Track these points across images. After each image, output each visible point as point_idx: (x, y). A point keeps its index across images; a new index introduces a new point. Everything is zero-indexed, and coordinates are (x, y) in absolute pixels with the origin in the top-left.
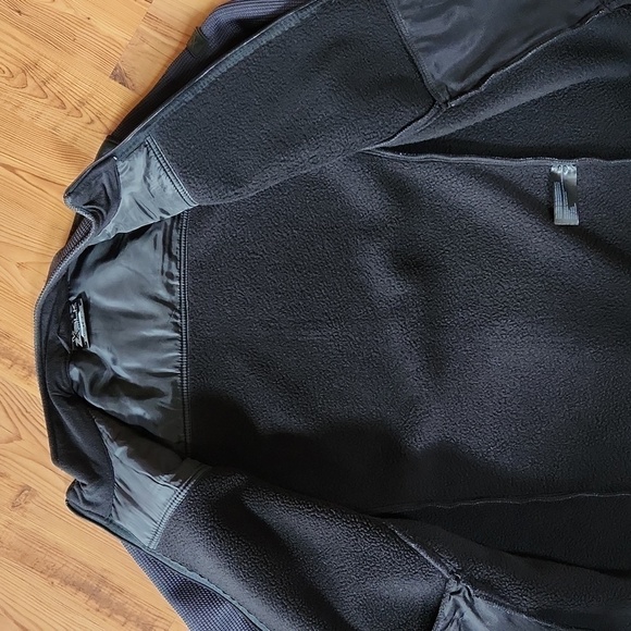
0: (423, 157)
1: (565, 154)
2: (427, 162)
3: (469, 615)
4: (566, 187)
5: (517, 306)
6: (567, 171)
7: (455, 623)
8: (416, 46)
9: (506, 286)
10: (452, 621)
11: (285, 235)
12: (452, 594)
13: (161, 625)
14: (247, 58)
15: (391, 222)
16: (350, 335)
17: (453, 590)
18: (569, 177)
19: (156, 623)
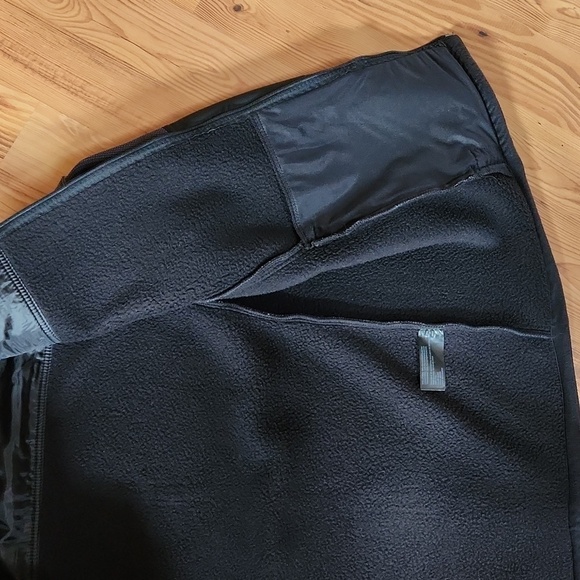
0: (291, 318)
1: (434, 319)
2: (295, 323)
4: (433, 352)
5: (382, 474)
6: (434, 336)
8: (289, 184)
11: (149, 392)
14: (113, 175)
15: (257, 384)
18: (437, 342)
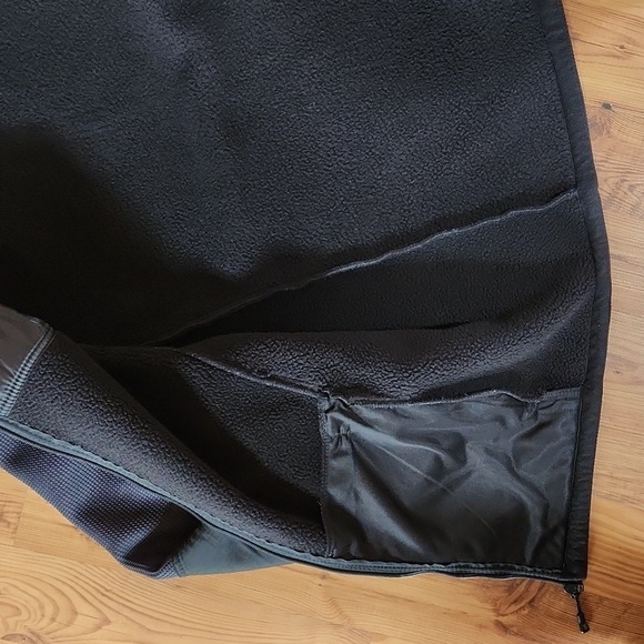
3: (356, 428)
7: (344, 439)
9: (305, 15)
10: (339, 438)
12: (327, 412)
13: (10, 509)
16: (140, 118)
17: (327, 407)
19: (6, 509)
